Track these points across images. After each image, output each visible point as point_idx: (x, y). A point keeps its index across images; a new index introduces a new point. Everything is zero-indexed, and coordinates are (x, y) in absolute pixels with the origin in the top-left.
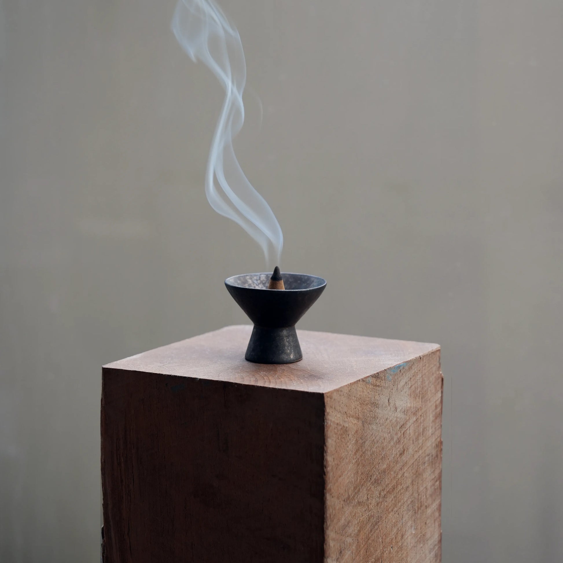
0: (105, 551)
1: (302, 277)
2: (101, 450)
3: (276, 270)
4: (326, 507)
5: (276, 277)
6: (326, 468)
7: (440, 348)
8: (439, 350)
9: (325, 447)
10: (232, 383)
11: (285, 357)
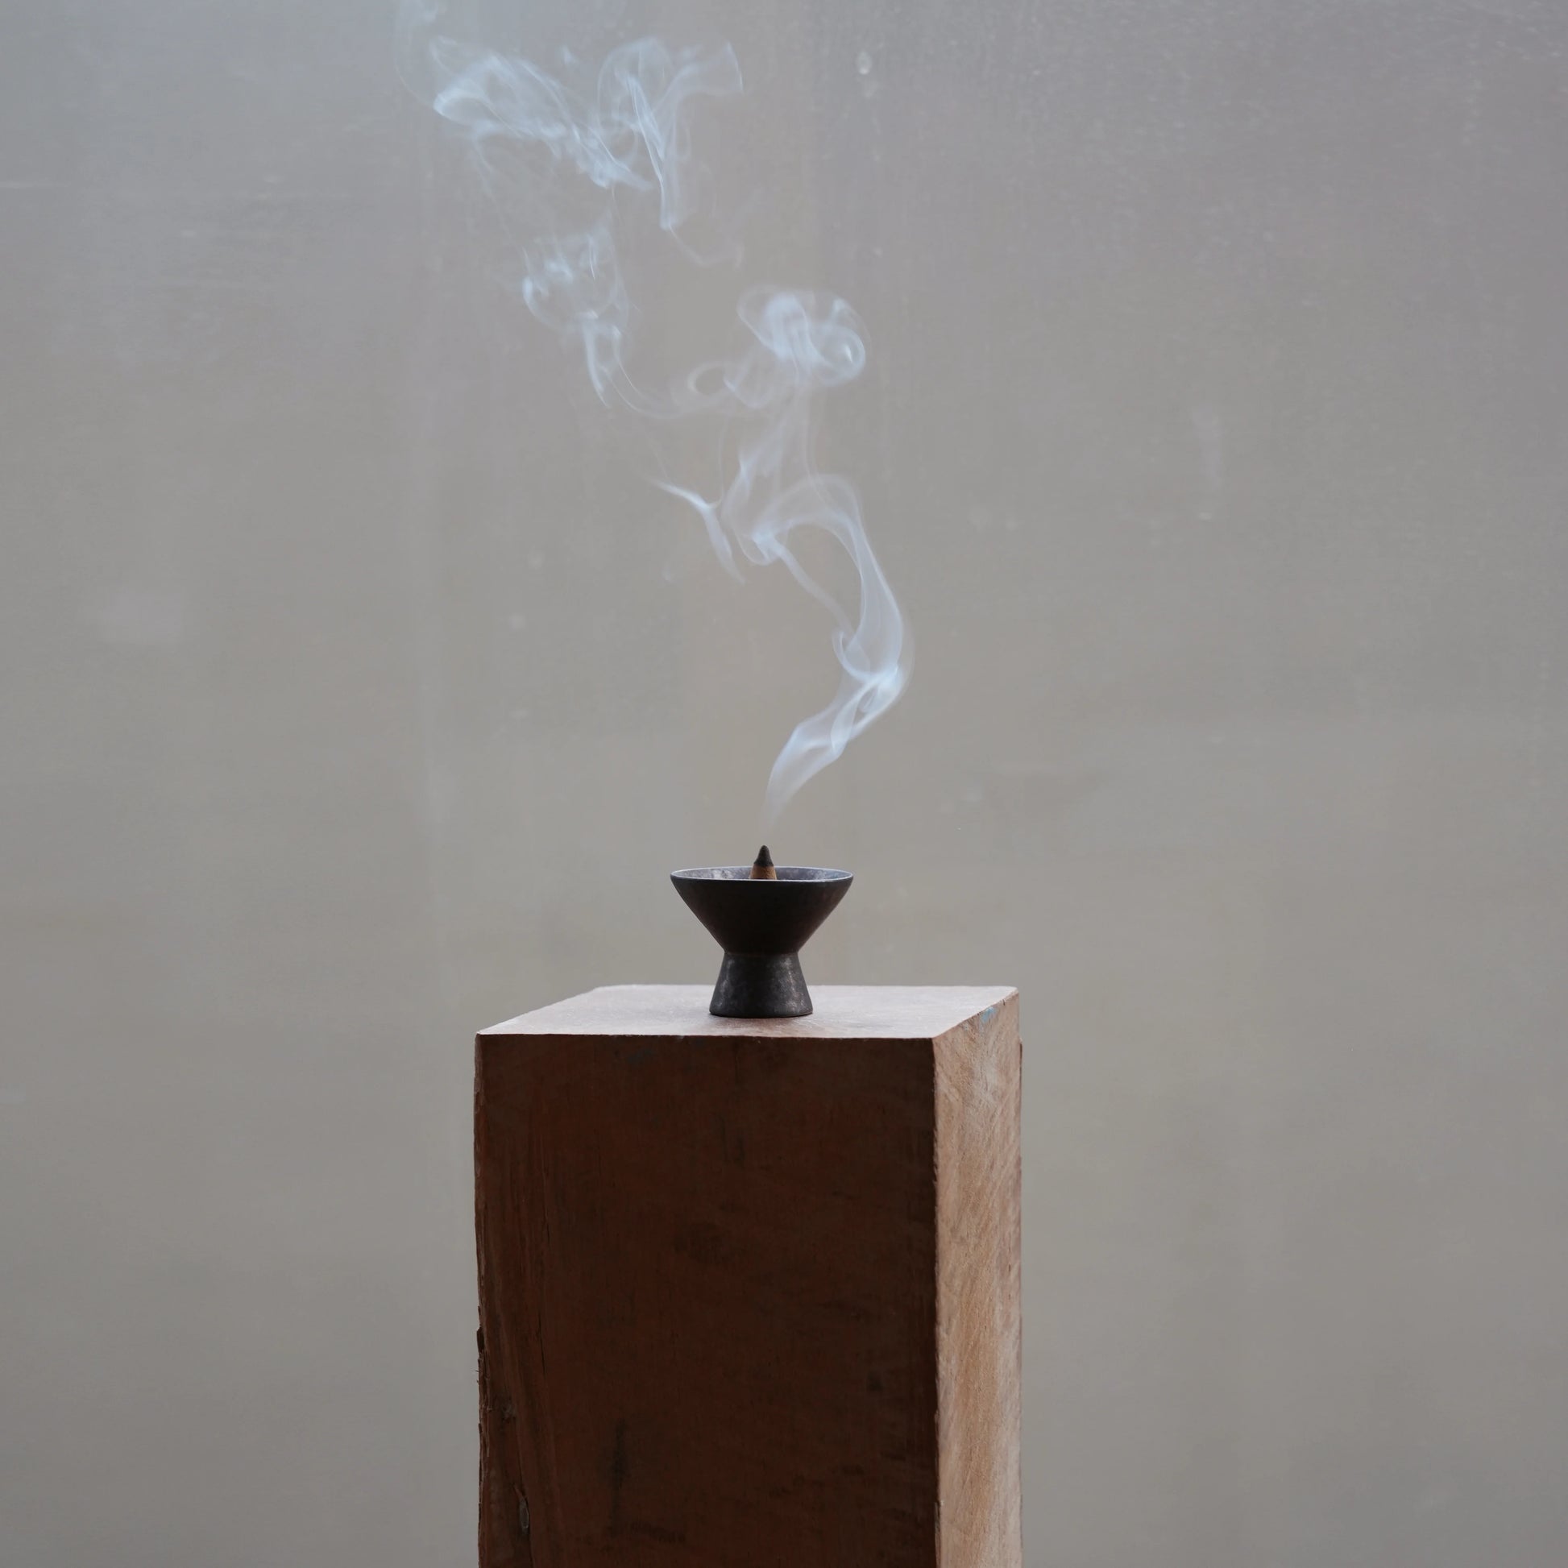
0: (488, 1371)
1: (787, 871)
2: (477, 1187)
3: (764, 852)
4: (937, 1236)
5: (763, 860)
6: (937, 1168)
7: (1017, 992)
8: (1017, 995)
9: (935, 1132)
10: (751, 1037)
11: (778, 1009)
